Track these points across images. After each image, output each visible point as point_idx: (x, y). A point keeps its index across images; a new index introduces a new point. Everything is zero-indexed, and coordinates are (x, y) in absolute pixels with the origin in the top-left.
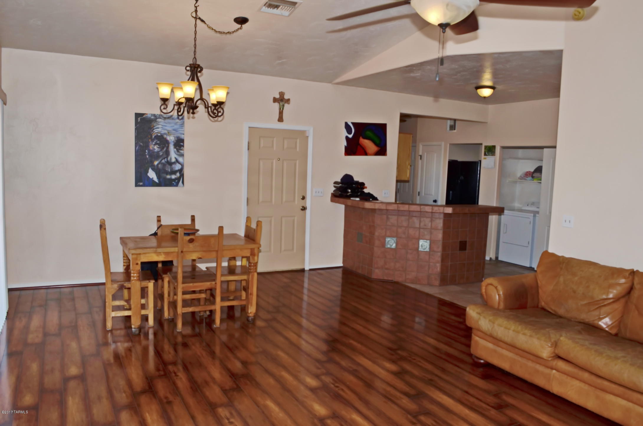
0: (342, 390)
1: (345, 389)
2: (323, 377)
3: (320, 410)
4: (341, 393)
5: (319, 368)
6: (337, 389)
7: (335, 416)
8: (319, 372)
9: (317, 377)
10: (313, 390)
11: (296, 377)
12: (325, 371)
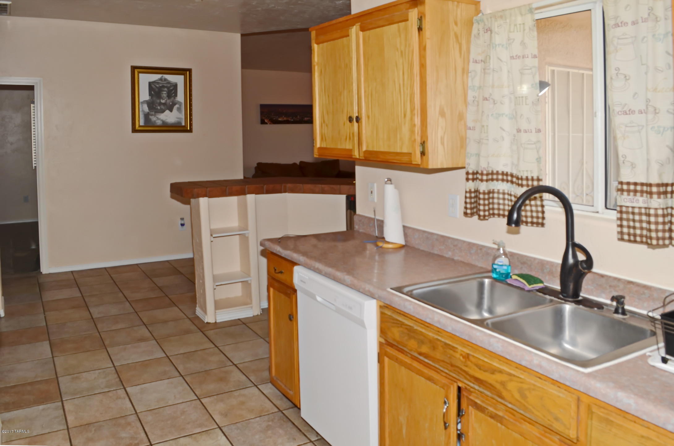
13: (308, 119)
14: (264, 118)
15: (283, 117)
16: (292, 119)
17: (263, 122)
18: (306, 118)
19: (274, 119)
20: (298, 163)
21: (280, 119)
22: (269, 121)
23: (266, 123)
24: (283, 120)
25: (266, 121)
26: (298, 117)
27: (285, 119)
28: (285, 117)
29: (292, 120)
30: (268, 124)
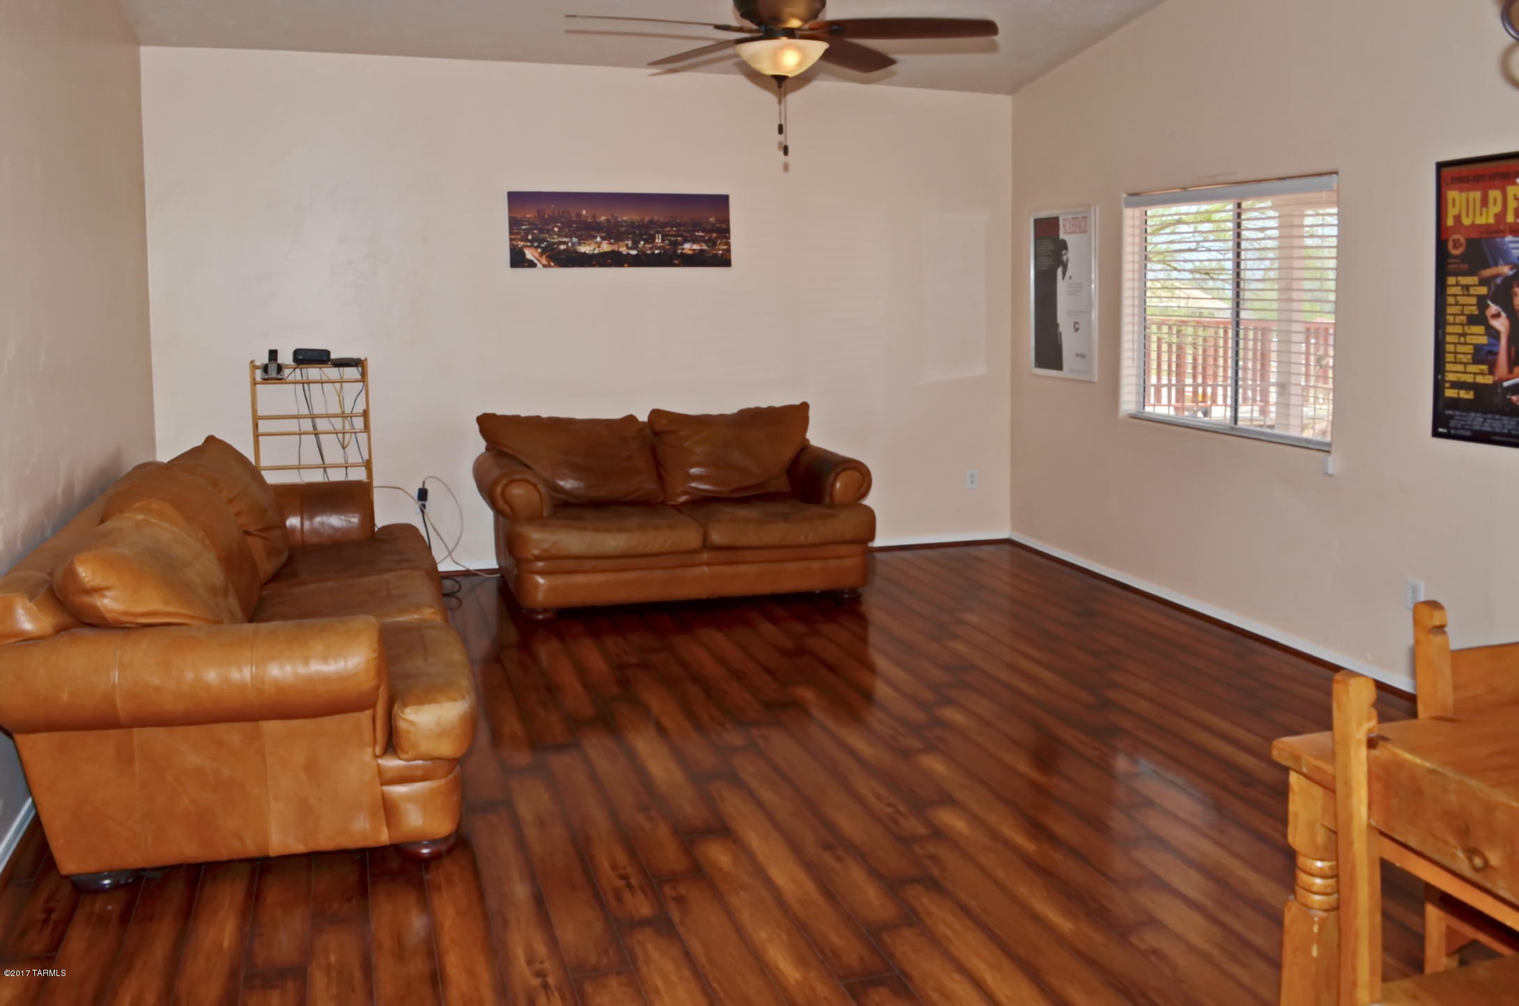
0: (879, 798)
1: (871, 798)
2: (921, 830)
3: (935, 765)
4: (881, 791)
5: (933, 858)
6: (892, 800)
7: (907, 754)
8: (931, 849)
9: (938, 833)
10: (948, 800)
11: (994, 835)
12: (917, 849)
13: (696, 247)
14: (521, 244)
15: (599, 239)
16: (631, 248)
17: (518, 260)
18: (687, 246)
19: (562, 247)
20: (643, 417)
21: (585, 249)
22: (541, 254)
23: (532, 264)
24: (596, 251)
25: (530, 254)
26: (658, 240)
27: (606, 247)
28: (603, 239)
29: (634, 252)
30: (539, 265)
